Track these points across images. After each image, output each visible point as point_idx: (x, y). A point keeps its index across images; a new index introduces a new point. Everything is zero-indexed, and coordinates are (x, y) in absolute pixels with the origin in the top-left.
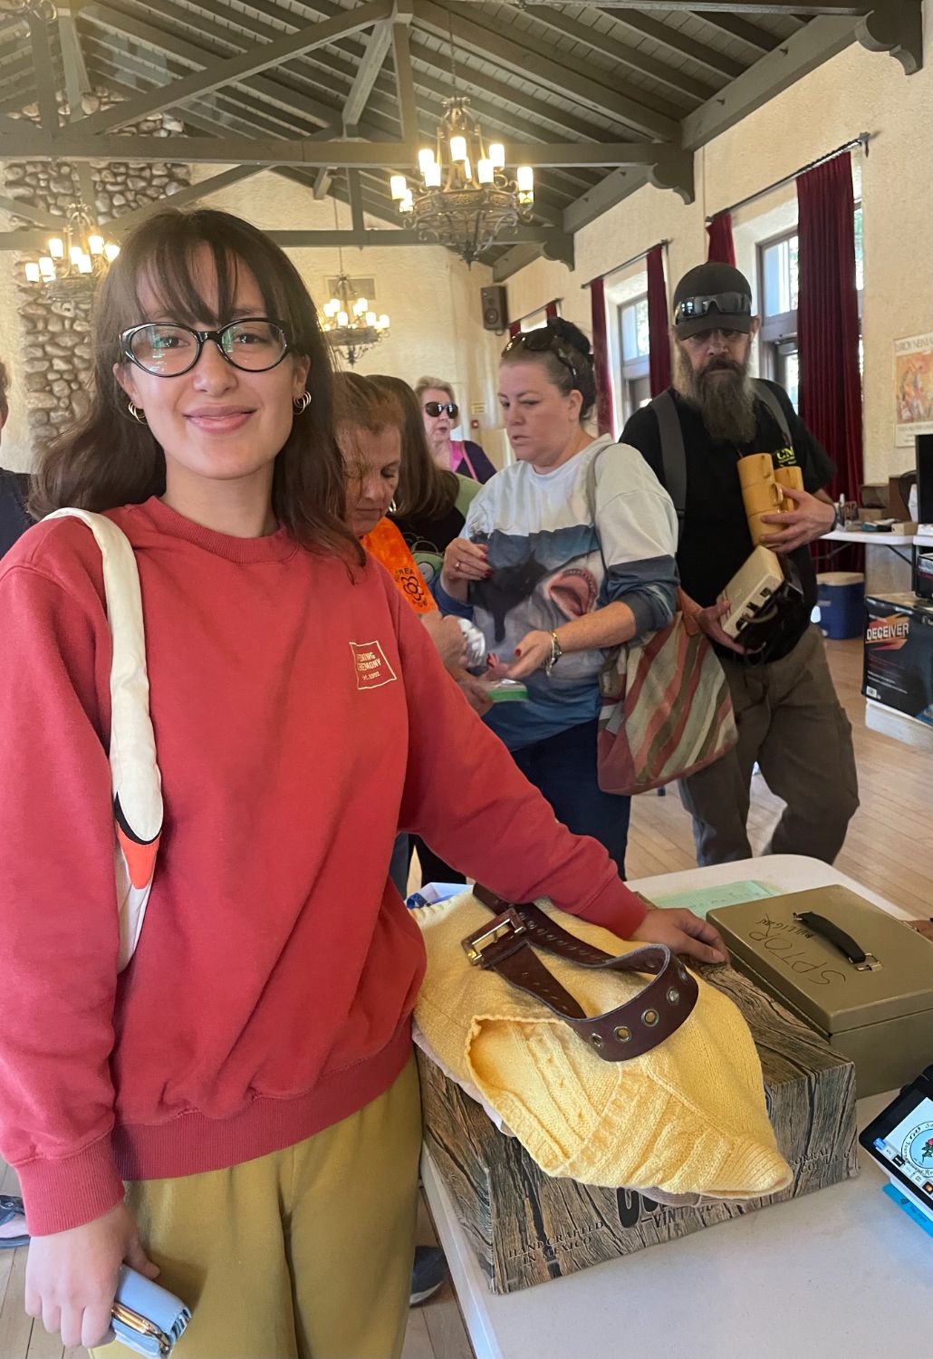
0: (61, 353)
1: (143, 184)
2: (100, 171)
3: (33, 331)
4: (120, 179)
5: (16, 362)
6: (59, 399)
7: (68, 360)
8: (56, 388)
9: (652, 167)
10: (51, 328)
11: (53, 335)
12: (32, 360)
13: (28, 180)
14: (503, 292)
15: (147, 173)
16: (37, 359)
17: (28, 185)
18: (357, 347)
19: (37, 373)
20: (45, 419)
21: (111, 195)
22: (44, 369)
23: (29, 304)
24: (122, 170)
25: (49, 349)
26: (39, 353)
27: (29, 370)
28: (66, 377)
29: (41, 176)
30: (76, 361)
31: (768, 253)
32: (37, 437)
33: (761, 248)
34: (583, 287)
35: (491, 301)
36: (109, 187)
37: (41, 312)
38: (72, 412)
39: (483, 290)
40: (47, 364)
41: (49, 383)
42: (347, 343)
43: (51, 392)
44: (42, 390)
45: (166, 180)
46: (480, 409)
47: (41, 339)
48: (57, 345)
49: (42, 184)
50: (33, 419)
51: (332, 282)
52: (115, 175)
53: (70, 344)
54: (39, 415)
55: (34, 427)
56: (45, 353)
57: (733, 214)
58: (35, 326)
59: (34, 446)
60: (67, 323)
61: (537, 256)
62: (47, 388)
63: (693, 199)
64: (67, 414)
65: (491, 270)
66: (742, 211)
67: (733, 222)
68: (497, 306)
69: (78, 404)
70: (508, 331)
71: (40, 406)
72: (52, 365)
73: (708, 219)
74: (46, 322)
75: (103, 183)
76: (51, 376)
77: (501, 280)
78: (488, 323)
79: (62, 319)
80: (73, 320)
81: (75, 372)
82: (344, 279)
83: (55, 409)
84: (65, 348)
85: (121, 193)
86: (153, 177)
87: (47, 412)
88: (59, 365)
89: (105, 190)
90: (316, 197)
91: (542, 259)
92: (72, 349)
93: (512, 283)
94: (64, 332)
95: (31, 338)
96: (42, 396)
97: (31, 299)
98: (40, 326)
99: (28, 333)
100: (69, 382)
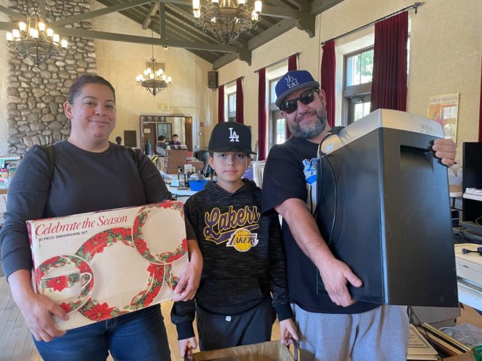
0: (25, 80)
1: (70, 14)
2: (51, 7)
3: (13, 69)
4: (59, 11)
5: (5, 82)
6: (22, 99)
7: (28, 83)
8: (22, 95)
9: (298, 20)
10: (22, 69)
11: (23, 72)
12: (12, 82)
13: (18, 7)
14: (217, 74)
15: (72, 10)
16: (14, 82)
17: (19, 9)
18: (157, 89)
19: (13, 88)
20: (15, 108)
21: (55, 17)
22: (17, 86)
23: (14, 58)
24: (61, 7)
25: (20, 78)
26: (15, 79)
27: (10, 86)
28: (26, 90)
29: (25, 6)
30: (32, 84)
31: (349, 59)
32: (10, 115)
33: (346, 57)
34: (255, 72)
35: (212, 77)
36: (54, 14)
37: (18, 62)
38: (28, 105)
39: (209, 72)
40: (18, 84)
41: (19, 92)
42: (153, 87)
43: (19, 96)
44: (15, 95)
45: (80, 14)
46: (205, 119)
47: (17, 73)
48: (24, 77)
49: (25, 9)
50: (9, 108)
51: (147, 63)
52: (58, 9)
53: (30, 76)
54: (12, 106)
55: (9, 110)
56: (18, 79)
57: (336, 41)
58: (15, 67)
59: (9, 119)
60: (29, 68)
61: (236, 58)
62: (17, 94)
63: (314, 35)
64: (25, 106)
65: (212, 65)
66: (340, 40)
67: (336, 45)
68: (214, 79)
69: (31, 102)
70: (218, 89)
71: (13, 101)
72: (21, 85)
73: (322, 43)
74: (20, 66)
75: (52, 12)
76: (20, 90)
77: (216, 69)
78: (210, 85)
79: (28, 66)
80: (32, 67)
81: (31, 89)
82: (153, 60)
83: (20, 104)
84: (28, 78)
85: (60, 17)
86: (74, 12)
87: (16, 104)
88: (24, 85)
89: (53, 15)
90: (144, 28)
91: (238, 59)
92: (31, 79)
93: (220, 71)
94: (28, 71)
95: (13, 73)
96: (14, 97)
97: (14, 56)
98: (17, 68)
99: (11, 70)
100: (27, 93)
